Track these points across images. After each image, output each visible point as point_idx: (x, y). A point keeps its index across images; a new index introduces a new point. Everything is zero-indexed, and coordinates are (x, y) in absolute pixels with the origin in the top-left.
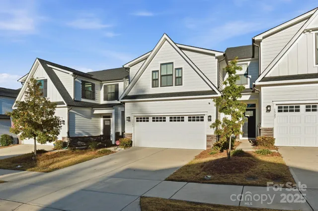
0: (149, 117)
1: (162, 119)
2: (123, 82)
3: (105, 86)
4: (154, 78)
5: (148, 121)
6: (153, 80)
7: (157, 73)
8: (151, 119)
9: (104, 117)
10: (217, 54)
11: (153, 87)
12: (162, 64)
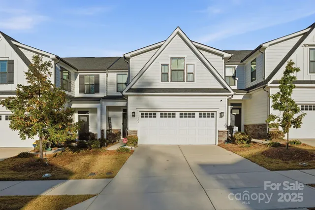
0: (157, 113)
1: (172, 115)
2: (105, 74)
3: (81, 77)
4: (163, 72)
5: (155, 117)
6: (162, 74)
7: (166, 67)
8: (158, 114)
9: (79, 112)
10: (226, 55)
11: (162, 81)
12: (172, 58)
